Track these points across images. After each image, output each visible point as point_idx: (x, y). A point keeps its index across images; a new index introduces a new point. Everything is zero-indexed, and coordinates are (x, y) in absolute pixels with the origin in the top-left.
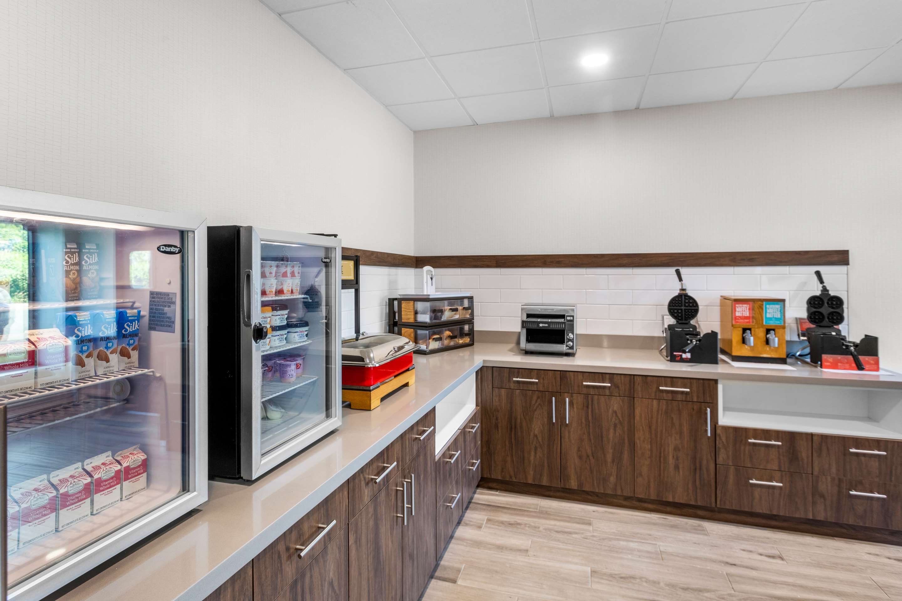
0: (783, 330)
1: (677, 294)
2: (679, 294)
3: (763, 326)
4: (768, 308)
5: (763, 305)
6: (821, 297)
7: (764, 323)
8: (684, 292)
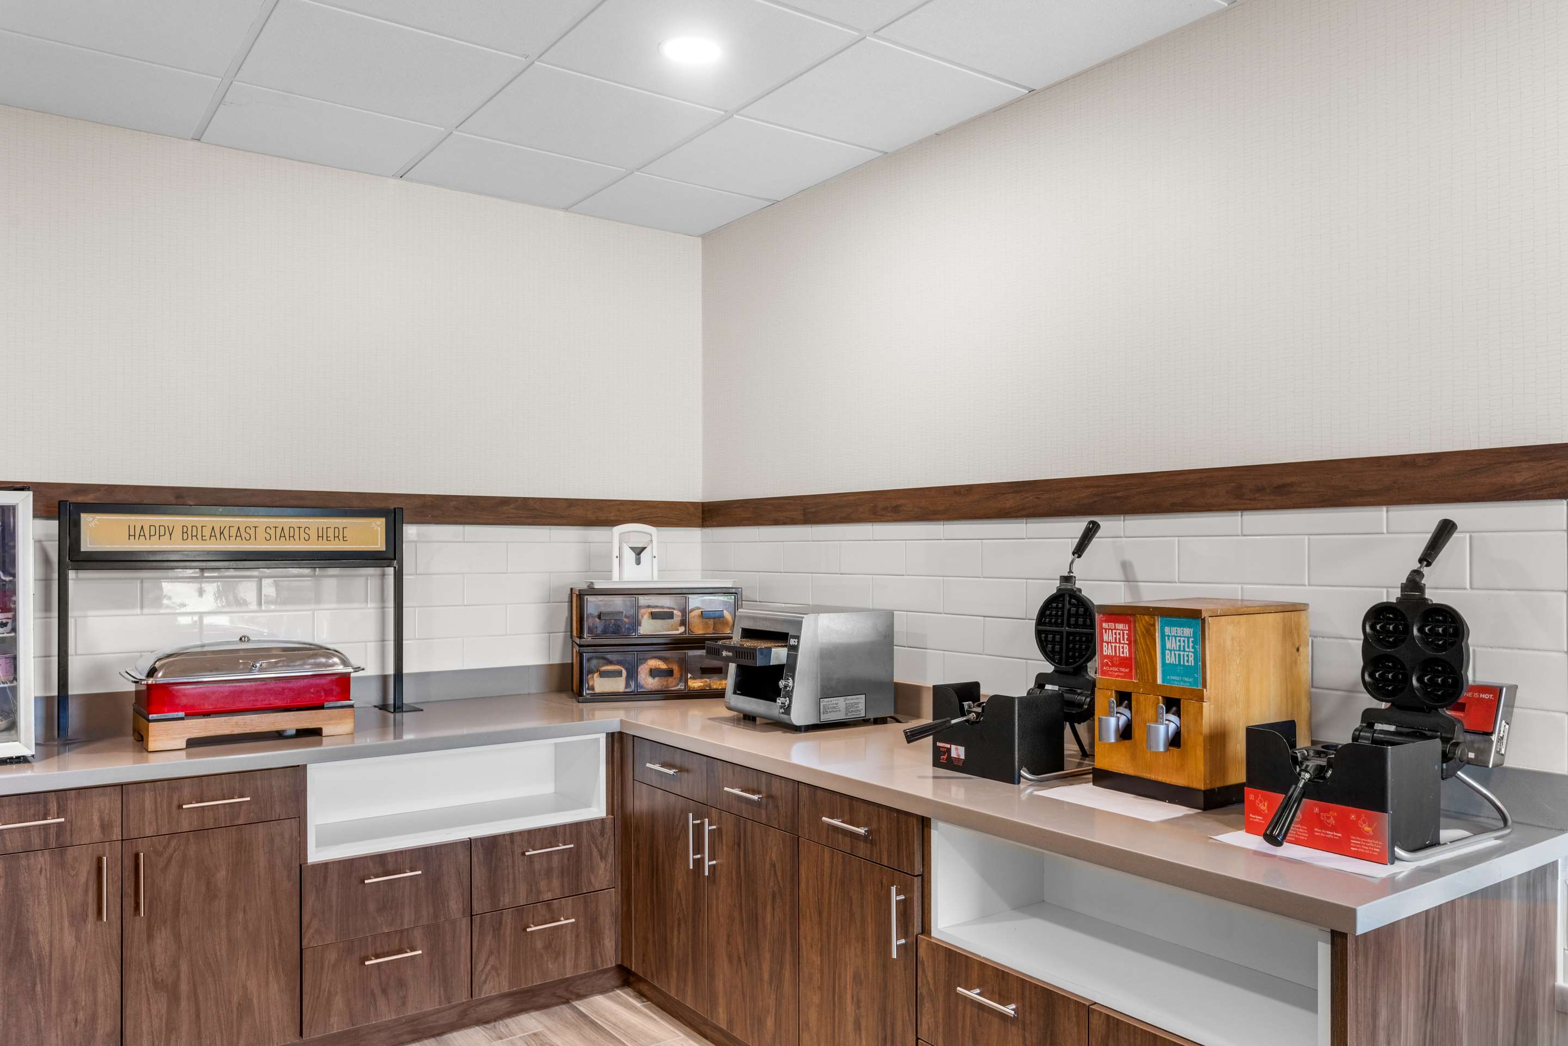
0: (1197, 704)
1: (1054, 591)
2: (1059, 590)
3: (1155, 687)
4: (1168, 636)
5: (1154, 625)
6: (1398, 607)
7: (1159, 681)
8: (1069, 586)
